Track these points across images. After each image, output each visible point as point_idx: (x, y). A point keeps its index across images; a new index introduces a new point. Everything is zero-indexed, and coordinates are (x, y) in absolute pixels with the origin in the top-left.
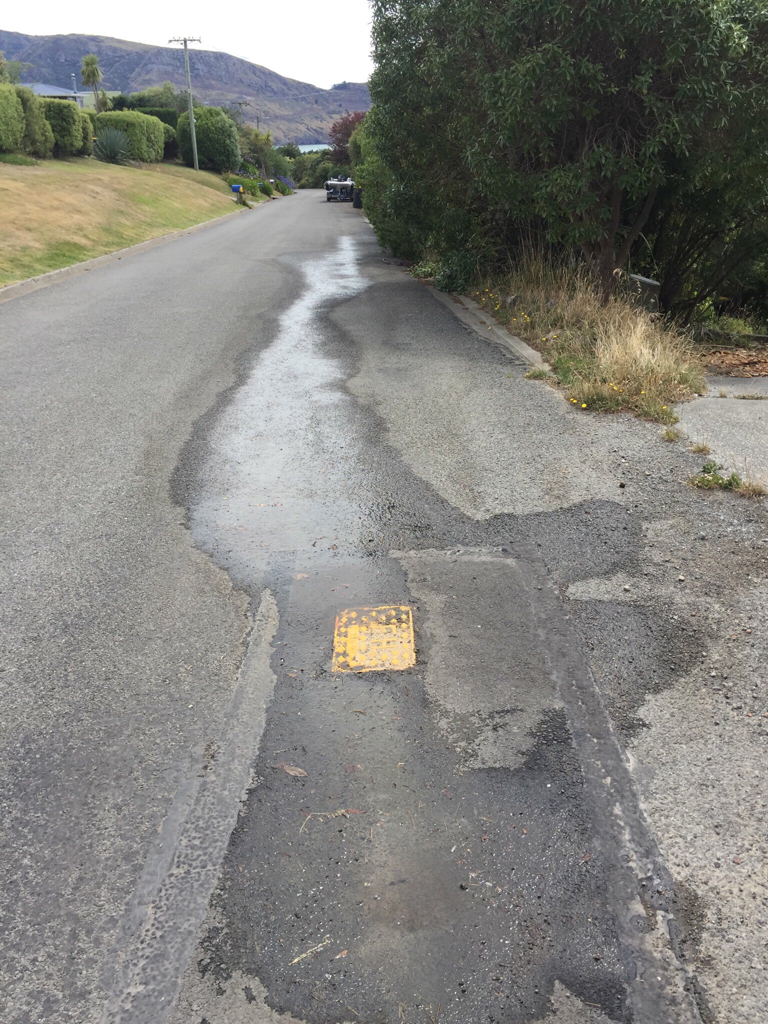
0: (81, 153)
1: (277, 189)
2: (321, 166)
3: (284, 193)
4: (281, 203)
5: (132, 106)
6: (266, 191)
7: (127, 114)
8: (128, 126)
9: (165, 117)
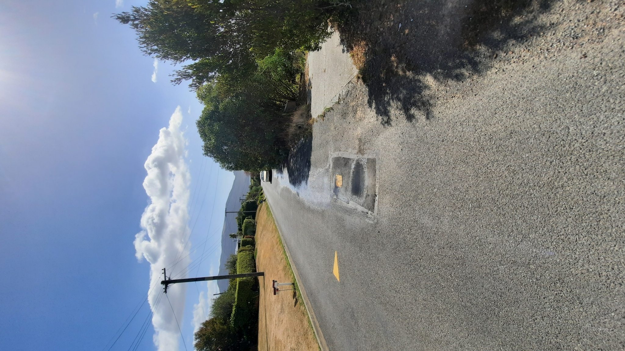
0: (253, 239)
1: (261, 191)
2: (255, 179)
3: (262, 190)
4: (264, 190)
5: (241, 227)
6: (262, 194)
7: (243, 228)
8: (246, 228)
9: (244, 219)
